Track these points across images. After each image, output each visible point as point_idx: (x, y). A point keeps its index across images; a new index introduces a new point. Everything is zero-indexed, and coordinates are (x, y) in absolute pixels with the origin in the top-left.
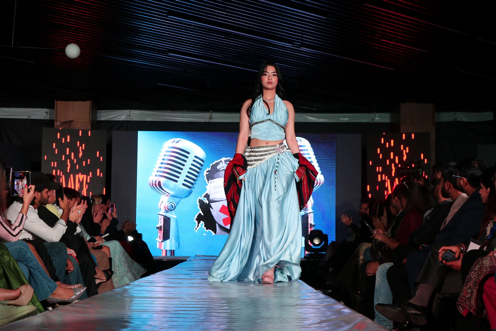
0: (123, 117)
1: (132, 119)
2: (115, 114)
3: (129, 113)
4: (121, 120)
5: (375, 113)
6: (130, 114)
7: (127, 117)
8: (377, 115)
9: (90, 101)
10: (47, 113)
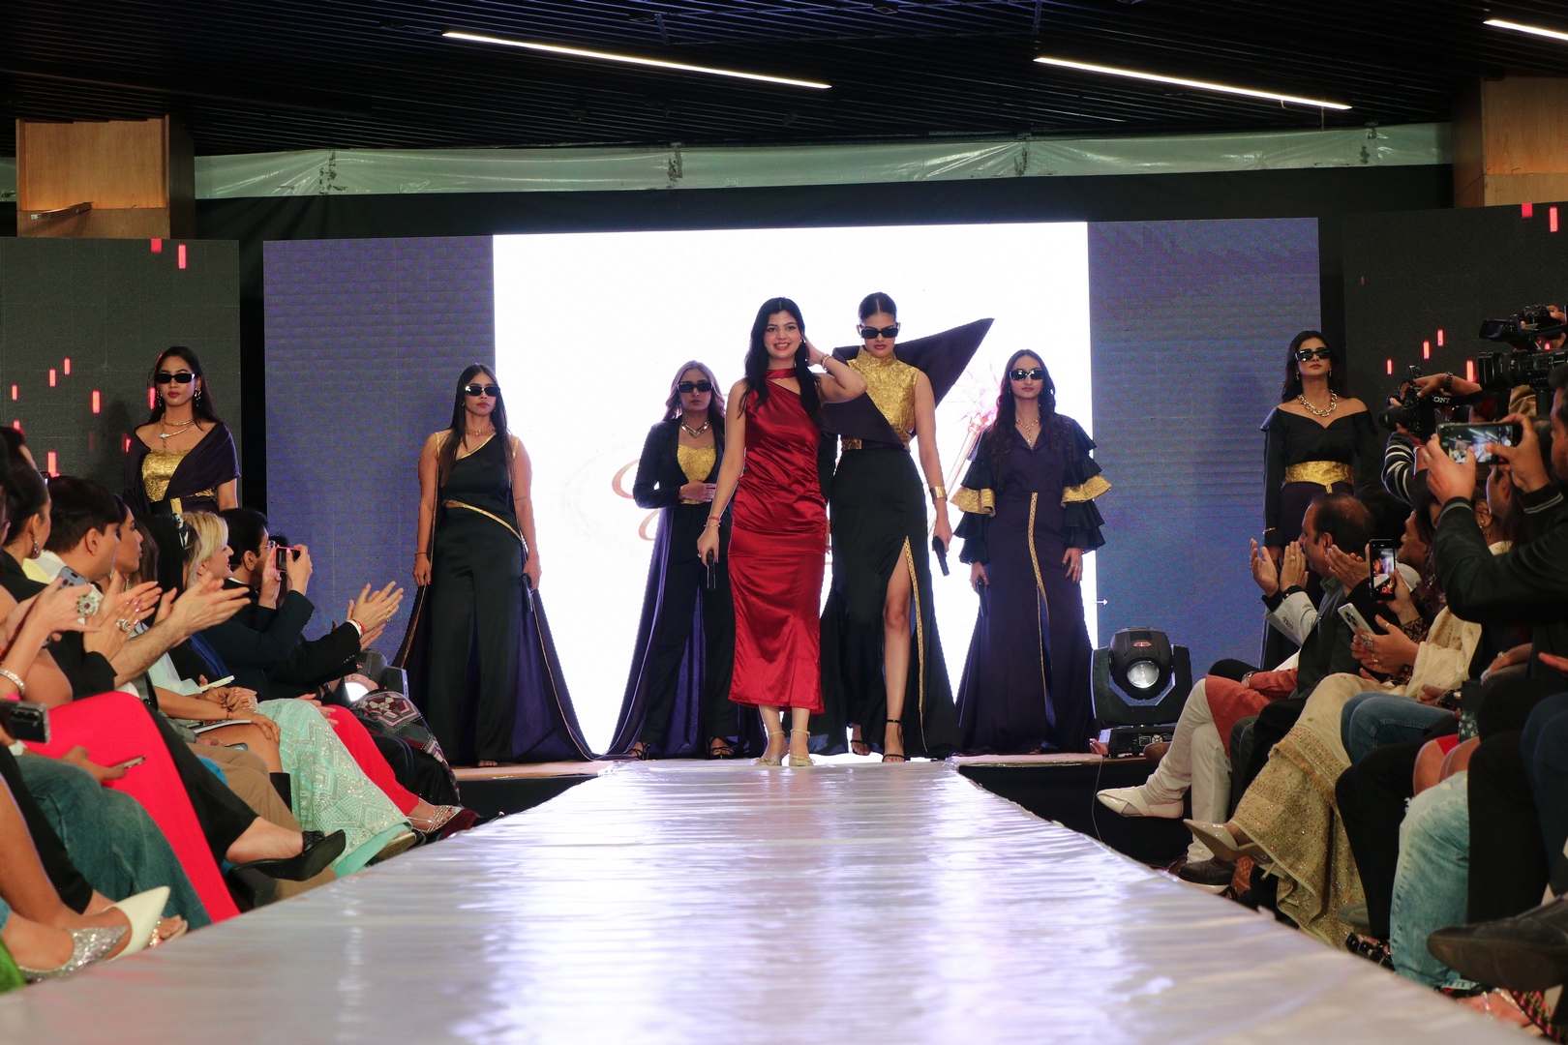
0: (304, 181)
1: (344, 188)
2: (271, 170)
3: (327, 162)
4: (297, 192)
5: (1372, 127)
6: (334, 169)
7: (321, 182)
8: (1383, 133)
9: (163, 117)
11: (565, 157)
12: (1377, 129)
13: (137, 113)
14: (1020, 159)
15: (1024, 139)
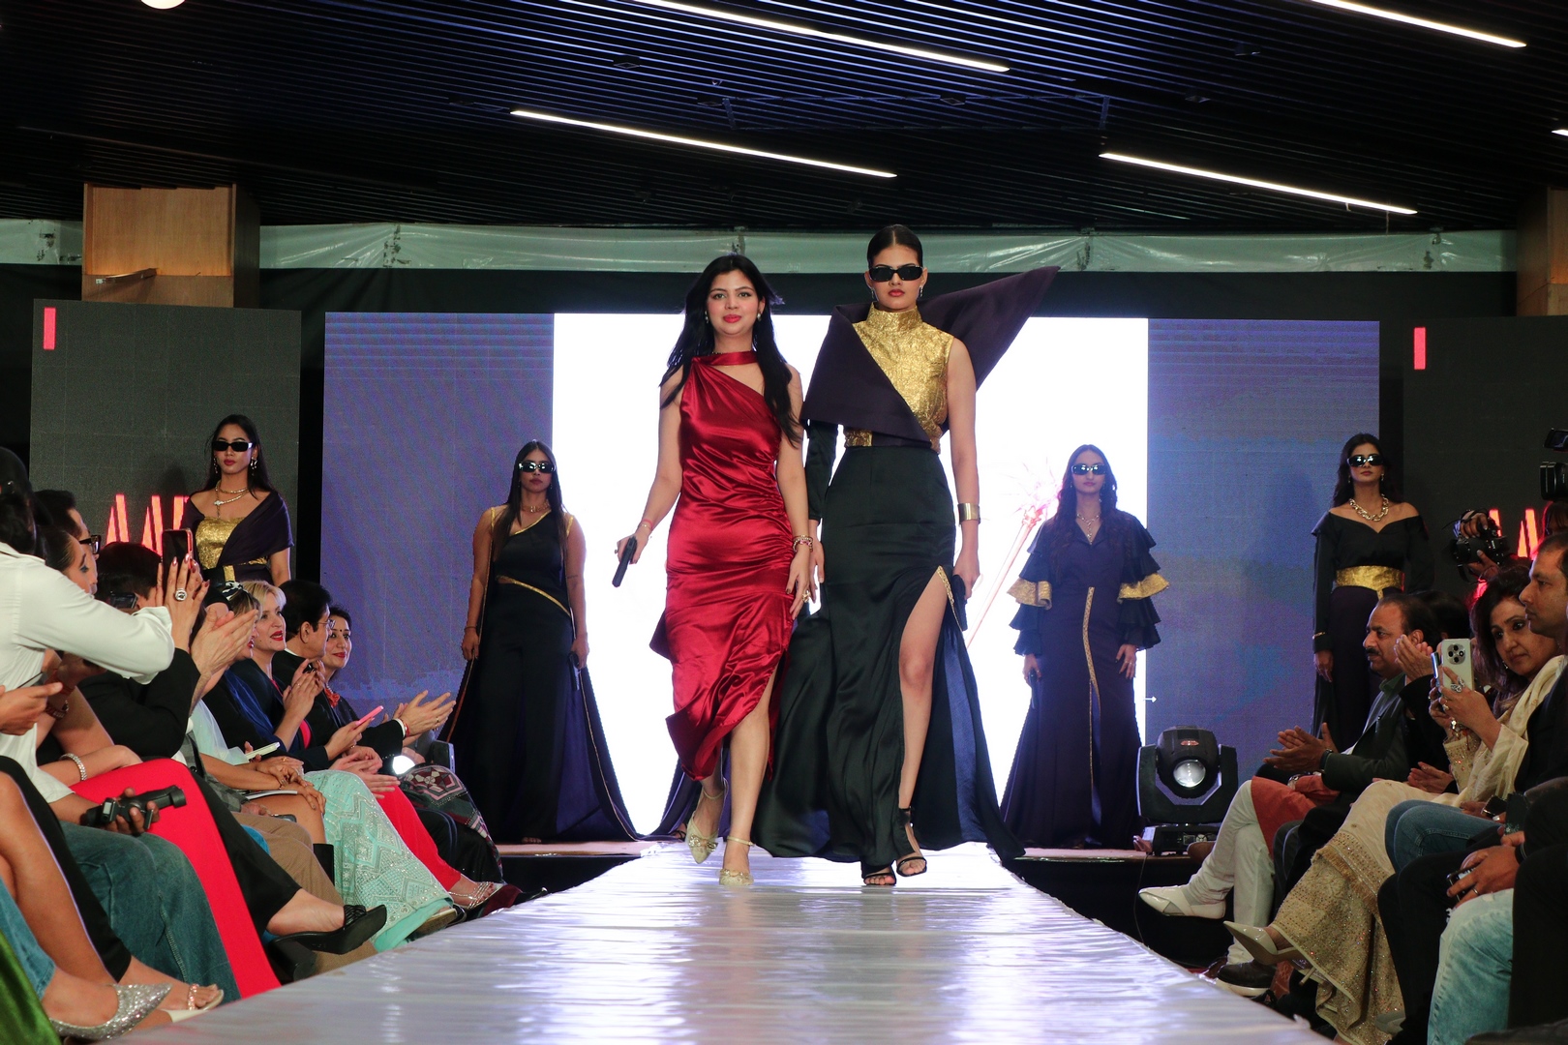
0: (369, 254)
1: (408, 262)
2: (333, 242)
3: (392, 235)
4: (361, 264)
5: (1437, 233)
6: (398, 242)
7: (385, 255)
8: (1447, 239)
9: (231, 187)
10: (50, 240)
11: (629, 237)
12: (1442, 235)
13: (203, 180)
14: (1083, 253)
15: (1088, 234)
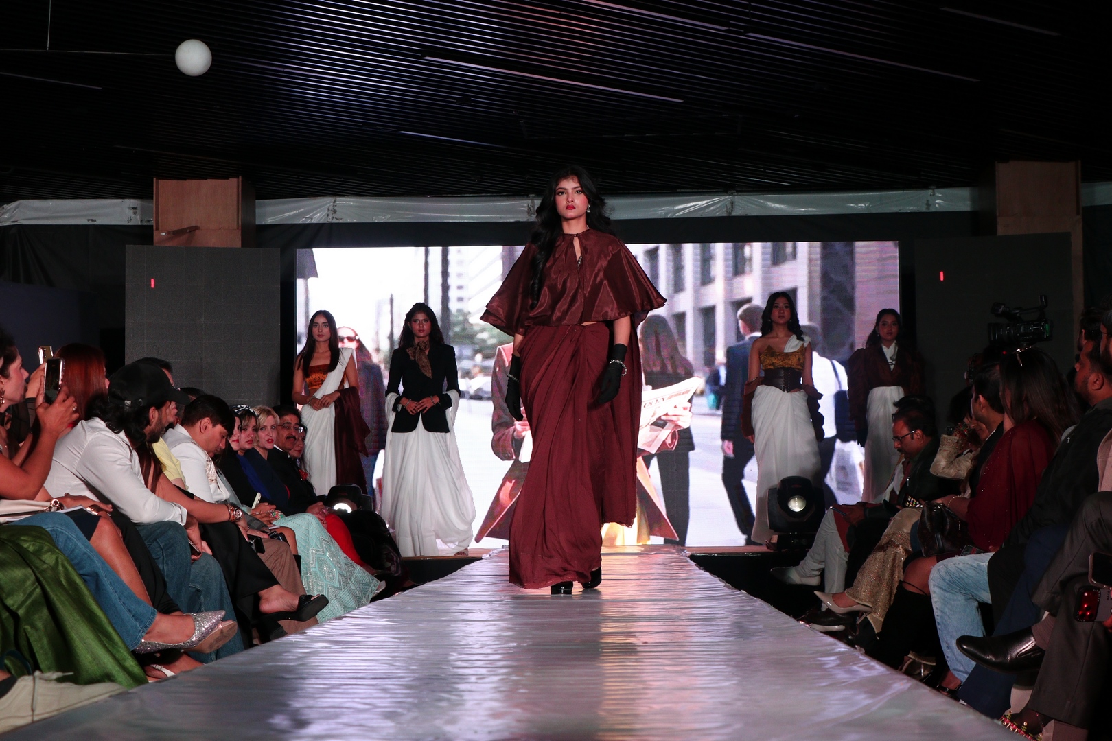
0: (318, 215)
1: (342, 219)
2: (299, 208)
3: (332, 204)
4: (314, 221)
5: (933, 189)
6: (335, 208)
7: (328, 215)
8: (938, 193)
9: (238, 178)
10: (135, 211)
11: (469, 202)
12: (936, 190)
13: (222, 174)
14: (729, 206)
15: (732, 194)
